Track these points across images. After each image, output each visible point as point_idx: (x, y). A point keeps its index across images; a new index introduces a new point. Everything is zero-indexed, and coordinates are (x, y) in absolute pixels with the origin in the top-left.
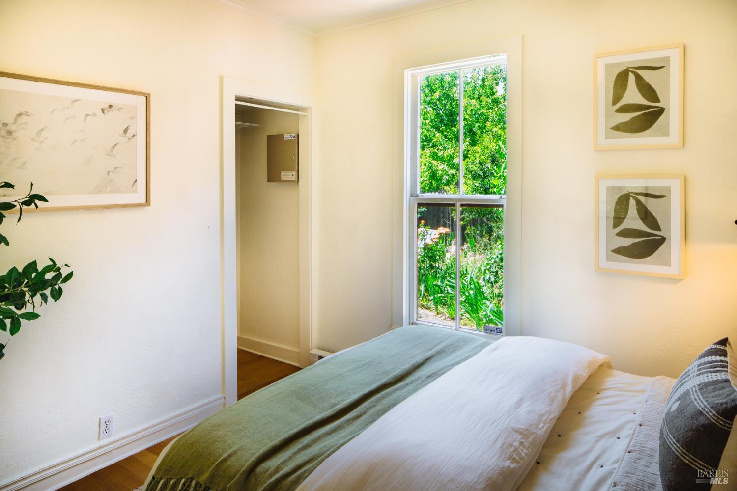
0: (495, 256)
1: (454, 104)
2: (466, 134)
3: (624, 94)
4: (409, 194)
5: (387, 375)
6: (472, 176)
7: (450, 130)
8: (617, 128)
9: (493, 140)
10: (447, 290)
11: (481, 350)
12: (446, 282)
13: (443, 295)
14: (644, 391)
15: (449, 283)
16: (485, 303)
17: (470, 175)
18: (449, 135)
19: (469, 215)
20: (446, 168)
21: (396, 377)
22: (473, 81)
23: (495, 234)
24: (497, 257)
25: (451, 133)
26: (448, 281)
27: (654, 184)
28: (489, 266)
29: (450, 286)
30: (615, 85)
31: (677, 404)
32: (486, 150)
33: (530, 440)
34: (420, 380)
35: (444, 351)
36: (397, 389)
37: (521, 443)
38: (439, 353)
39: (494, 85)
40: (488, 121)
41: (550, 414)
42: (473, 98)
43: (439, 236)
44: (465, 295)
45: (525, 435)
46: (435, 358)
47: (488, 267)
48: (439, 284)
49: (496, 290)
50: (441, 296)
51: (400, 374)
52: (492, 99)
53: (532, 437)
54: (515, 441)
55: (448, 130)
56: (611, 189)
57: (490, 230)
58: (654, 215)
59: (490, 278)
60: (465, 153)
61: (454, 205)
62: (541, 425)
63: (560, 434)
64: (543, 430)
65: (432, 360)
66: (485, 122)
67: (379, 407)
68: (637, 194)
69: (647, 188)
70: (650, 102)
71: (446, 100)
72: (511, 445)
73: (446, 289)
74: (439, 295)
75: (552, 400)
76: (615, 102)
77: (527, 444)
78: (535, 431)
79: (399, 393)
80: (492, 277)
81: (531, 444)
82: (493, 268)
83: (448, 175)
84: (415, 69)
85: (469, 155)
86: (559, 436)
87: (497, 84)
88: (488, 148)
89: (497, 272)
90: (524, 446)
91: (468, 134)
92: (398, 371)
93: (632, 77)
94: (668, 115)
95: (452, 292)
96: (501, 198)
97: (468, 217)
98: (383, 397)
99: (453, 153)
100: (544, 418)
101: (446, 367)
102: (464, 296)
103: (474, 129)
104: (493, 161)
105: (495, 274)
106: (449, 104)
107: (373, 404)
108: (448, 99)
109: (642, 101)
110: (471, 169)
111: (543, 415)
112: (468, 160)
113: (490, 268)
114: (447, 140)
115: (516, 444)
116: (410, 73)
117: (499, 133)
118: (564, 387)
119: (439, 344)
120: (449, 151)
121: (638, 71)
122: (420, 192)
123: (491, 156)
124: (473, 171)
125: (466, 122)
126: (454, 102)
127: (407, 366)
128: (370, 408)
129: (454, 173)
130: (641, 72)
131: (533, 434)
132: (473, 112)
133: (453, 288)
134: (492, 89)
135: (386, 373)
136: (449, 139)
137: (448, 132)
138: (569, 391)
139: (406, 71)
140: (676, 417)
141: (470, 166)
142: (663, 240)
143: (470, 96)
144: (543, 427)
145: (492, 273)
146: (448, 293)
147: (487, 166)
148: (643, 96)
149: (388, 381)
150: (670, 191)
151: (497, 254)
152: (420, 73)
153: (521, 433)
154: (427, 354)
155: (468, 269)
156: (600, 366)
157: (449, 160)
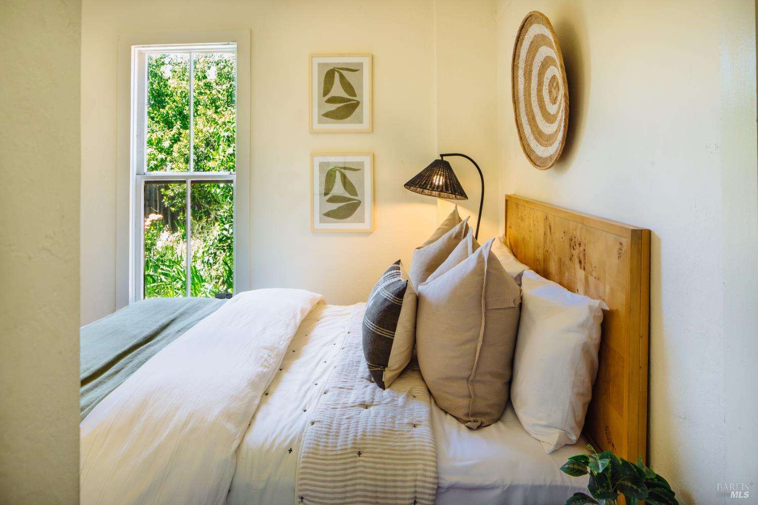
0: (213, 238)
1: (161, 83)
2: (176, 116)
3: (331, 88)
4: (135, 172)
5: (136, 338)
6: (184, 160)
7: (159, 111)
8: (327, 115)
9: (206, 123)
10: (161, 279)
11: (221, 306)
12: (160, 271)
13: (155, 284)
14: (350, 313)
15: (163, 271)
16: (204, 285)
17: (183, 159)
18: (157, 118)
19: (182, 200)
20: (154, 152)
21: (146, 337)
22: (183, 62)
23: (212, 216)
24: (216, 238)
25: (159, 115)
26: (162, 269)
27: (350, 159)
28: (208, 248)
29: (164, 274)
30: (325, 80)
31: (373, 301)
32: (200, 134)
33: (275, 352)
34: (170, 336)
35: (187, 312)
36: (150, 346)
37: (269, 355)
38: (182, 314)
39: (206, 68)
40: (199, 104)
41: (287, 335)
42: (183, 80)
43: (151, 223)
44: (182, 280)
45: (271, 350)
46: (179, 319)
47: (206, 249)
48: (151, 273)
49: (214, 272)
50: (154, 286)
51: (149, 334)
52: (204, 83)
53: (276, 350)
54: (264, 354)
55: (155, 112)
56: (322, 165)
57: (208, 214)
58: (354, 184)
59: (208, 260)
60: (176, 136)
61: (184, 182)
62: (282, 343)
63: (294, 350)
64: (283, 345)
65: (177, 321)
66: (197, 106)
67: (136, 361)
68: (341, 168)
69: (345, 163)
70: (350, 96)
71: (153, 79)
72: (262, 357)
73: (159, 278)
74: (152, 285)
75: (288, 326)
76: (325, 94)
77: (273, 356)
78: (278, 346)
79: (152, 348)
80: (211, 258)
81: (276, 355)
82: (211, 249)
83: (157, 160)
84: (143, 47)
85: (181, 139)
86: (294, 351)
87: (209, 68)
88: (202, 131)
89: (215, 254)
90: (271, 357)
91: (178, 117)
92: (147, 332)
93: (337, 75)
94: (362, 107)
95: (165, 281)
96: (231, 174)
97: (180, 202)
98: (138, 354)
99: (162, 136)
100: (284, 338)
101: (192, 322)
102: (181, 282)
103: (184, 111)
104: (207, 145)
105: (213, 255)
106: (156, 84)
107: (130, 360)
108: (155, 78)
109: (344, 95)
110: (185, 153)
111: (283, 336)
112: (181, 143)
113: (208, 250)
114: (154, 122)
115: (266, 356)
116: (137, 49)
117: (214, 117)
118: (295, 316)
119: (180, 308)
120: (158, 133)
121: (341, 71)
122: (148, 169)
123: (206, 140)
124: (186, 154)
125: (176, 104)
126: (162, 82)
127: (155, 327)
128: (128, 363)
129: (164, 157)
130: (344, 73)
131: (276, 348)
132: (184, 95)
133: (167, 276)
134: (203, 72)
135: (135, 336)
136: (156, 122)
137: (156, 114)
138: (299, 319)
139: (133, 47)
140: (372, 308)
141: (183, 150)
142: (359, 203)
143: (180, 77)
144: (283, 344)
145: (210, 255)
146: (161, 281)
147: (201, 149)
148: (345, 91)
149: (139, 342)
150: (363, 165)
151: (215, 235)
152: (149, 50)
153: (268, 349)
154: (172, 317)
155: (183, 256)
156: (317, 304)
157: (158, 143)
